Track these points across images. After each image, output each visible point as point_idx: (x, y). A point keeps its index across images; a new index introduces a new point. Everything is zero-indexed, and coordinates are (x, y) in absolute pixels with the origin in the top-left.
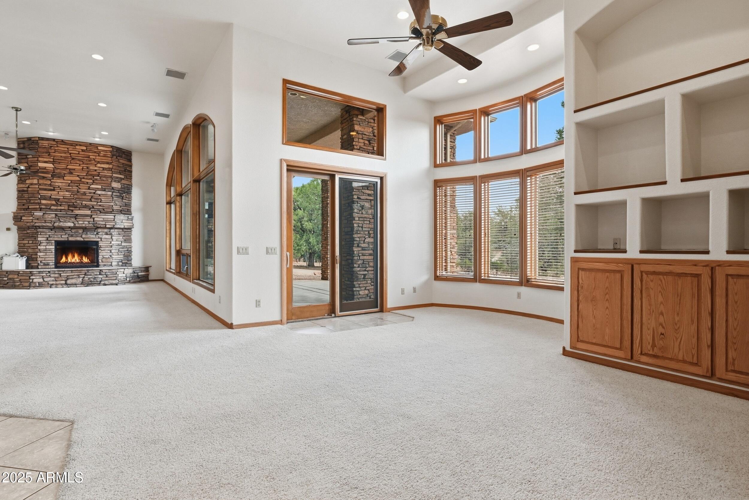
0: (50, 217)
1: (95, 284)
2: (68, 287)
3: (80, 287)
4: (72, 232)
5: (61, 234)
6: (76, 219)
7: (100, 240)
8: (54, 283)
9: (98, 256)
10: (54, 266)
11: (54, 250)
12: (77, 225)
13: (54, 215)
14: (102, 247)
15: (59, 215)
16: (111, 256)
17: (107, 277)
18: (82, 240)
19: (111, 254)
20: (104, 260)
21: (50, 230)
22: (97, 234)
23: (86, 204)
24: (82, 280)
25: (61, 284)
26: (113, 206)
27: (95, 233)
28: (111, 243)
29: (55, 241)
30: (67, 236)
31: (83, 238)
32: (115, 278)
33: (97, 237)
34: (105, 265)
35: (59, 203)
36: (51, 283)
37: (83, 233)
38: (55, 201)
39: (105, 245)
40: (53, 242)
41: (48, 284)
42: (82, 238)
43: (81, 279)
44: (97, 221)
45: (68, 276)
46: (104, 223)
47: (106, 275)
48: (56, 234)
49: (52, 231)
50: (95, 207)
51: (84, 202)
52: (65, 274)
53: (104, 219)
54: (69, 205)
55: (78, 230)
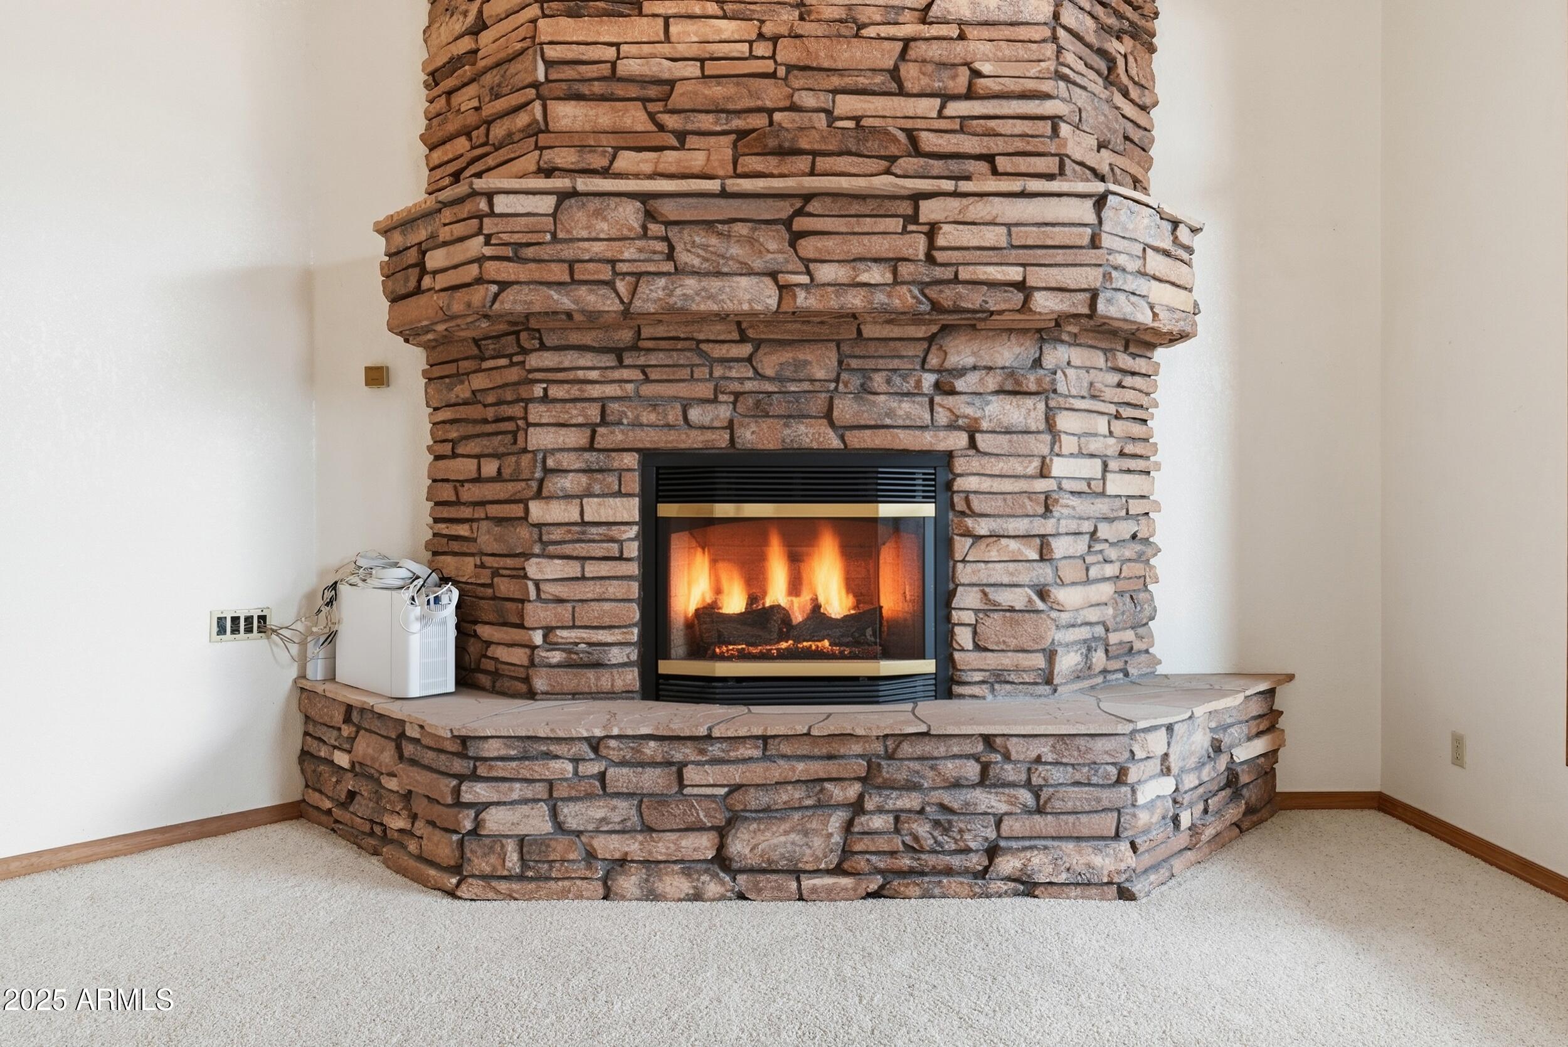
0: (603, 228)
1: (949, 872)
2: (742, 896)
3: (831, 895)
4: (759, 376)
5: (682, 390)
6: (796, 237)
7: (960, 440)
8: (633, 847)
9: (952, 594)
10: (632, 678)
11: (633, 531)
12: (803, 300)
13: (629, 214)
14: (977, 504)
15: (669, 210)
16: (1043, 594)
17: (1040, 810)
18: (834, 442)
19: (1044, 573)
20: (993, 626)
21: (609, 360)
22: (944, 389)
23: (857, 119)
24: (848, 826)
25: (688, 867)
26: (1065, 129)
27: (929, 380)
28: (1043, 473)
29: (647, 455)
30: (724, 412)
31: (841, 430)
32: (1108, 823)
33: (942, 418)
34: (997, 678)
35: (671, 121)
36: (609, 846)
37: (837, 380)
38: (645, 100)
39: (1007, 485)
40: (631, 460)
41: (591, 856)
42: (832, 424)
43: (836, 821)
44: (955, 256)
45: (735, 788)
46: (1014, 274)
47: (1036, 793)
48: (647, 390)
49: (621, 364)
50: (929, 142)
51: (846, 105)
52: (712, 774)
53: (1022, 236)
54: (742, 134)
55: (805, 354)
